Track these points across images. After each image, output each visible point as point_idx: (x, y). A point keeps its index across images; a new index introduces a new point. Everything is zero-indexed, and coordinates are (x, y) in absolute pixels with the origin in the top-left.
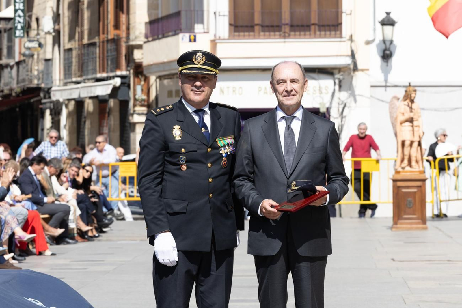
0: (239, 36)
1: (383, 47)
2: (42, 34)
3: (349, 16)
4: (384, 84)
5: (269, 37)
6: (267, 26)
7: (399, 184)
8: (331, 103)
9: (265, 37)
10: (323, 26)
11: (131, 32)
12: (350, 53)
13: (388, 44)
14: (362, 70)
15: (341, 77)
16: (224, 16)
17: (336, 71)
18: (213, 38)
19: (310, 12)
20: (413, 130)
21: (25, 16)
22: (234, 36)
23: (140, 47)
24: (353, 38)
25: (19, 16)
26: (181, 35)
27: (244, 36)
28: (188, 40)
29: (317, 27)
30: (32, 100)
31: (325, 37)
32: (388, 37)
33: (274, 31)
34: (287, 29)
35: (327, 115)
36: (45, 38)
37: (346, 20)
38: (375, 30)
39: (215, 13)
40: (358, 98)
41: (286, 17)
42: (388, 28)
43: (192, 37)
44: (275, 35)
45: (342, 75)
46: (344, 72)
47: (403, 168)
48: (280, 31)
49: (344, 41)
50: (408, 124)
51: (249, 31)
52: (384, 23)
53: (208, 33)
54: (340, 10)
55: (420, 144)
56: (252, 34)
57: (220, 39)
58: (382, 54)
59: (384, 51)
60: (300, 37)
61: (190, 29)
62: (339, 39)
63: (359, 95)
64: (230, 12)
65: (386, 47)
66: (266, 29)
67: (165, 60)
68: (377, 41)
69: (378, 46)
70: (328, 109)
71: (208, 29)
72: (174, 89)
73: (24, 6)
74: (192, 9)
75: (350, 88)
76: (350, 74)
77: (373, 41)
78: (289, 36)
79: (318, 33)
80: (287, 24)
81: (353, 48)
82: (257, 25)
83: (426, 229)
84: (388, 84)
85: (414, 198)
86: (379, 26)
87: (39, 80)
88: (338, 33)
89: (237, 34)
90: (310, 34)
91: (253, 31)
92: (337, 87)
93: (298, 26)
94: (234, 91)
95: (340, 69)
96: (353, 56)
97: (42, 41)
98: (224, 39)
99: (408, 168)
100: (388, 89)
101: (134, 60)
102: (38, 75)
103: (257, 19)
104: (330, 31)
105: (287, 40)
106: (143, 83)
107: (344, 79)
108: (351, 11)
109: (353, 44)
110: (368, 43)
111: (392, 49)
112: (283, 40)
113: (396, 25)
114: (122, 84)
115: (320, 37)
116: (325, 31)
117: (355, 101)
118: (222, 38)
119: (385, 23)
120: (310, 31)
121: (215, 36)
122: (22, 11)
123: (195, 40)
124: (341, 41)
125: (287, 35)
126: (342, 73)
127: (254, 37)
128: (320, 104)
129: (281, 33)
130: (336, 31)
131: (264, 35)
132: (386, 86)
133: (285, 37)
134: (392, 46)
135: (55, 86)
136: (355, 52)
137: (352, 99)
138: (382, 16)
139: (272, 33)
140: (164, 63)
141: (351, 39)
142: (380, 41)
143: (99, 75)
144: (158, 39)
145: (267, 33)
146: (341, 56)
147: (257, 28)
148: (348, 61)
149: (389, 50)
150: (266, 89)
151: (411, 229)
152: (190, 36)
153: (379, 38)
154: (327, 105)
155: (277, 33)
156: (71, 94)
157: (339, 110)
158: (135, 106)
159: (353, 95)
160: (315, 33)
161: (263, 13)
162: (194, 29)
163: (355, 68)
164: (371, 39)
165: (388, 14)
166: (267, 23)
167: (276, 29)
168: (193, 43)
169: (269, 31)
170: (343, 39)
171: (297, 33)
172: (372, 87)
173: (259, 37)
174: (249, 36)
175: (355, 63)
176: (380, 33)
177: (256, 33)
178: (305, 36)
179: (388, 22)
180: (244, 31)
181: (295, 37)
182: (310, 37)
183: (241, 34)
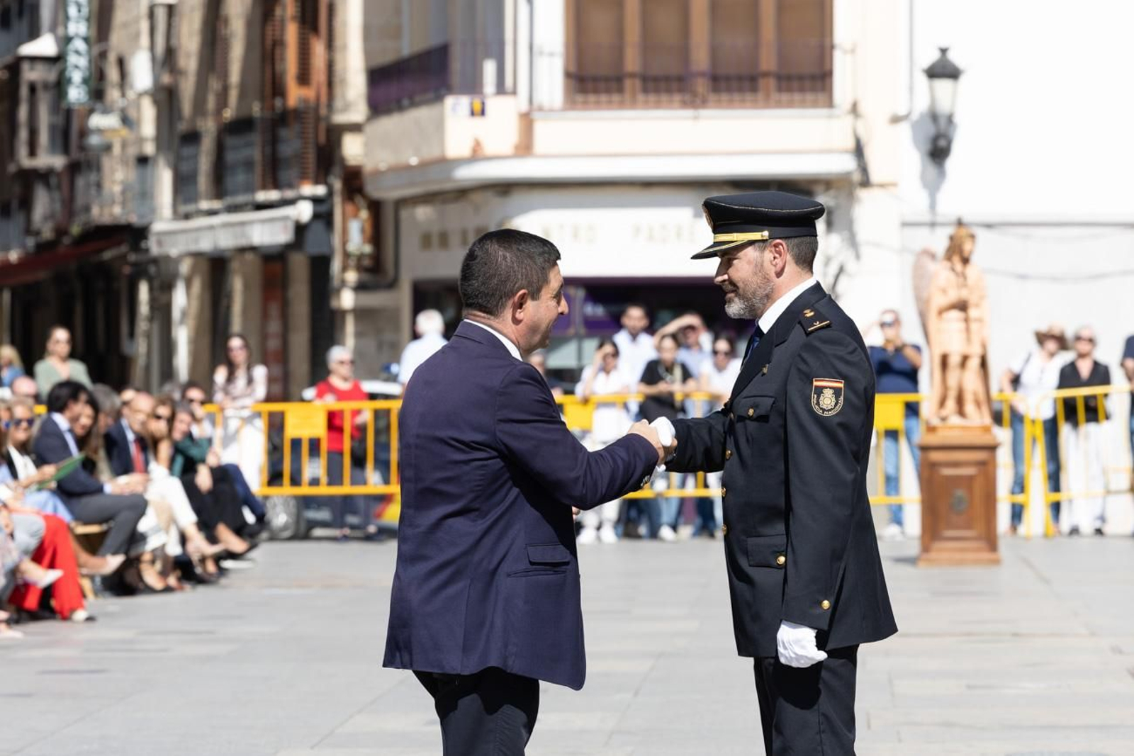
0: (586, 102)
1: (931, 130)
2: (131, 94)
3: (850, 56)
4: (927, 217)
5: (658, 105)
6: (656, 79)
7: (936, 456)
9: (646, 106)
10: (789, 78)
11: (338, 91)
12: (851, 144)
13: (943, 122)
14: (882, 186)
15: (830, 203)
16: (551, 55)
17: (819, 189)
18: (524, 108)
19: (756, 46)
20: (968, 330)
21: (89, 51)
22: (576, 103)
23: (356, 128)
24: (862, 108)
25: (77, 52)
26: (450, 101)
27: (598, 102)
28: (466, 110)
29: (772, 82)
30: (108, 255)
31: (790, 105)
32: (944, 107)
33: (669, 91)
34: (701, 85)
36: (138, 107)
37: (842, 67)
38: (911, 89)
39: (531, 47)
40: (864, 250)
41: (701, 59)
42: (943, 85)
43: (477, 107)
44: (670, 101)
45: (833, 197)
46: (838, 189)
47: (944, 419)
48: (681, 90)
49: (837, 116)
50: (955, 314)
51: (608, 91)
52: (933, 73)
53: (514, 92)
54: (827, 42)
55: (984, 364)
56: (616, 97)
57: (541, 109)
58: (927, 147)
59: (936, 139)
60: (730, 105)
61: (473, 86)
62: (824, 111)
64: (567, 46)
65: (938, 130)
66: (652, 85)
67: (414, 161)
68: (914, 117)
69: (916, 127)
71: (515, 83)
72: (435, 229)
73: (89, 28)
74: (480, 38)
75: (849, 226)
76: (850, 193)
77: (906, 117)
78: (704, 104)
79: (775, 96)
80: (702, 74)
81: (861, 133)
82: (633, 75)
83: (997, 562)
84: (939, 219)
85: (970, 490)
86: (922, 80)
87: (124, 204)
88: (821, 97)
89: (580, 98)
90: (755, 101)
91: (620, 90)
93: (728, 78)
94: (575, 234)
95: (827, 183)
96: (859, 151)
97: (132, 113)
98: (551, 110)
99: (955, 420)
100: (938, 230)
101: (342, 160)
102: (124, 192)
103: (632, 62)
104: (802, 90)
105: (704, 113)
106: (364, 214)
107: (837, 206)
108: (855, 45)
109: (860, 125)
110: (896, 120)
111: (950, 134)
112: (689, 113)
113: (963, 79)
114: (316, 216)
115: (779, 105)
116: (789, 90)
117: (858, 257)
118: (546, 104)
119: (938, 72)
120: (754, 89)
121: (531, 102)
122: (86, 40)
123: (483, 113)
124: (830, 117)
125: (698, 101)
126: (832, 192)
127: (622, 105)
129: (687, 97)
130: (813, 90)
131: (646, 101)
132: (933, 225)
133: (694, 105)
134: (951, 128)
135: (161, 219)
136: (864, 140)
137: (852, 253)
138: (930, 57)
139: (664, 97)
140: (409, 168)
141: (854, 110)
142: (922, 116)
143: (262, 196)
144: (400, 108)
145: (652, 98)
146: (830, 151)
147: (628, 83)
148: (847, 164)
149: (944, 136)
150: (651, 229)
151: (961, 563)
152: (472, 104)
153: (921, 105)
155: (677, 97)
156: (197, 241)
157: (825, 280)
158: (345, 268)
159: (853, 242)
160: (767, 97)
161: (646, 47)
162: (481, 84)
163: (866, 183)
164: (901, 112)
165: (944, 51)
166: (656, 69)
167: (675, 85)
168: (478, 121)
169: (657, 91)
170: (835, 111)
171: (724, 97)
172: (905, 224)
173: (633, 105)
174: (610, 102)
175: (864, 169)
176: (922, 96)
177: (627, 96)
178: (743, 104)
179: (943, 70)
180: (596, 91)
181: (719, 105)
182: (755, 105)
183: (592, 98)
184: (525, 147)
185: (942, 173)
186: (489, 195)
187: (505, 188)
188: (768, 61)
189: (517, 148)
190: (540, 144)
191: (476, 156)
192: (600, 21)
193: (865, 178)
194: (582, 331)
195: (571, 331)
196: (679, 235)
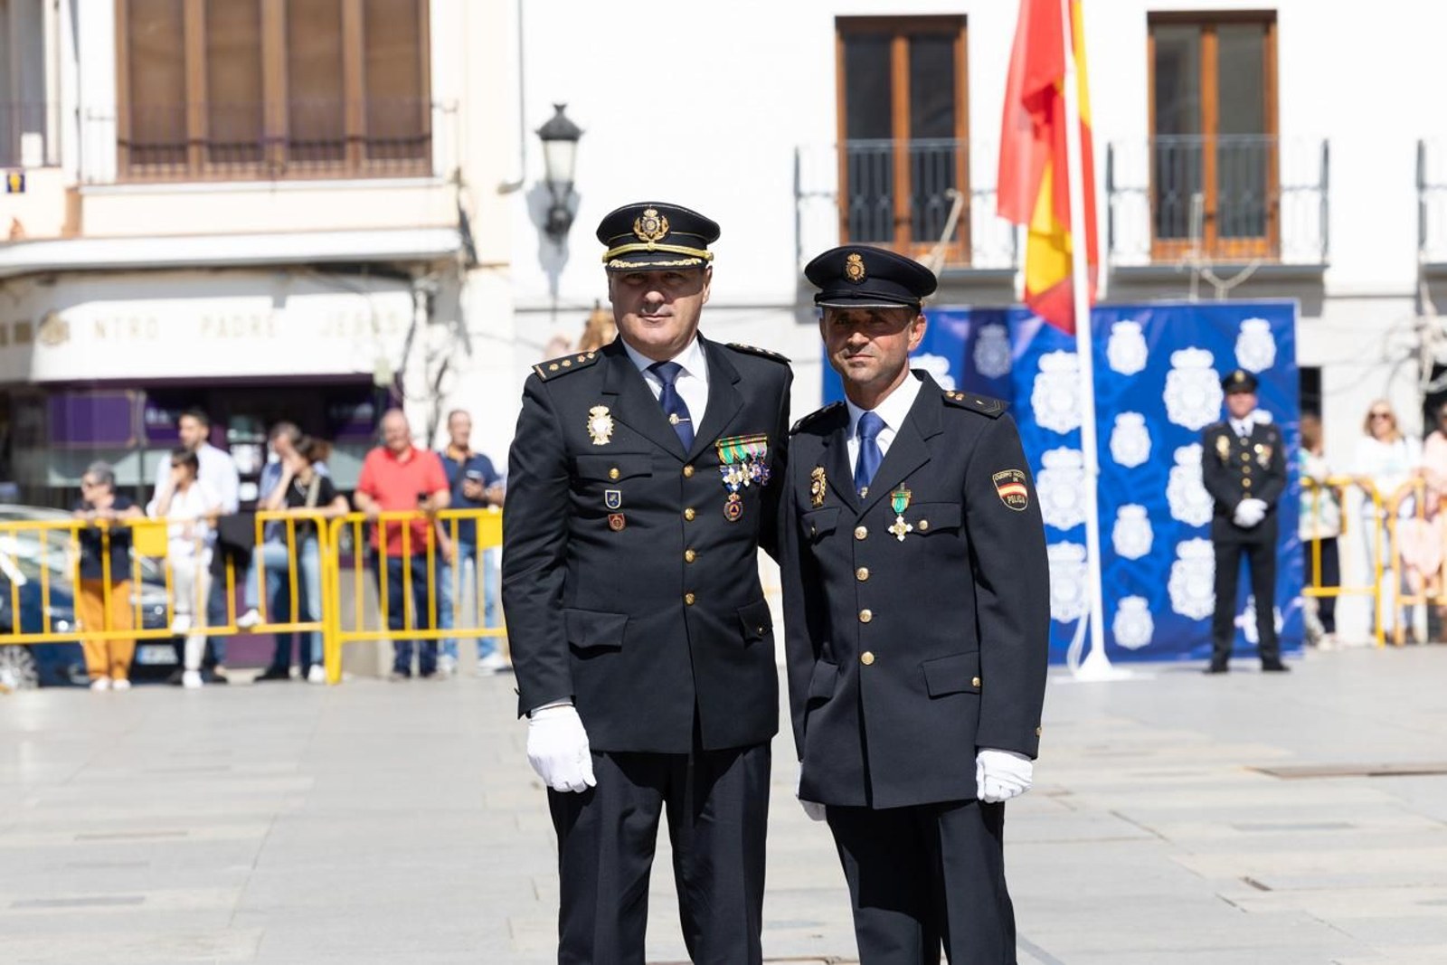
0: (144, 174)
1: (547, 200)
3: (451, 116)
4: (548, 303)
5: (229, 177)
6: (225, 147)
8: (405, 358)
9: (216, 177)
10: (381, 143)
12: (455, 219)
13: (560, 191)
14: (491, 266)
15: (433, 287)
16: (102, 119)
17: (418, 271)
18: (72, 181)
19: (341, 106)
22: (130, 174)
24: (466, 176)
27: (159, 174)
28: (3, 186)
29: (362, 148)
31: (384, 174)
32: (562, 173)
33: (242, 160)
34: (279, 153)
35: (395, 394)
37: (442, 129)
38: (523, 154)
39: (77, 112)
40: (476, 343)
41: (277, 121)
42: (560, 149)
43: (15, 181)
44: (244, 172)
45: (436, 281)
46: (441, 271)
48: (258, 158)
49: (439, 186)
51: (171, 161)
52: (547, 134)
53: (59, 165)
54: (425, 101)
56: (180, 168)
57: (91, 183)
58: (544, 220)
59: (552, 211)
60: (314, 175)
61: (9, 158)
62: (423, 181)
63: (480, 334)
64: (119, 108)
65: (556, 201)
66: (220, 154)
68: (529, 185)
69: (531, 198)
70: (398, 377)
71: (59, 154)
74: (15, 98)
75: (457, 315)
76: (455, 277)
77: (519, 185)
78: (283, 174)
79: (365, 164)
80: (279, 140)
81: (466, 205)
82: (198, 143)
84: (561, 304)
86: (535, 142)
88: (420, 163)
89: (137, 169)
90: (343, 170)
91: (185, 160)
92: (422, 315)
93: (309, 145)
94: (134, 330)
95: (428, 264)
96: (464, 226)
98: (103, 184)
100: (561, 317)
103: (197, 127)
104: (397, 156)
105: (281, 184)
107: (440, 291)
108: (457, 103)
109: (464, 195)
110: (506, 189)
111: (571, 205)
112: (267, 185)
113: (583, 140)
115: (371, 174)
116: (383, 157)
117: (469, 350)
118: (97, 179)
119: (553, 131)
120: (341, 157)
121: (79, 175)
123: (22, 188)
124: (429, 187)
125: (277, 170)
126: (434, 275)
127: (187, 177)
128: (377, 362)
129: (264, 167)
130: (412, 156)
131: (215, 172)
132: (555, 310)
133: (271, 176)
134: (572, 197)
136: (470, 214)
137: (460, 346)
138: (545, 115)
139: (237, 167)
141: (458, 179)
142: (537, 184)
145: (223, 167)
146: (430, 227)
147: (193, 152)
148: (451, 241)
149: (564, 208)
150: (222, 322)
152: (8, 178)
153: (536, 174)
154: (395, 365)
155: (251, 167)
157: (427, 378)
159: (462, 333)
160: (357, 164)
161: (212, 109)
162: (19, 156)
163: (472, 264)
164: (512, 180)
165: (560, 108)
166: (225, 136)
167: (249, 153)
168: (16, 198)
169: (228, 160)
170: (435, 181)
171: (307, 165)
172: (519, 311)
173: (200, 176)
174: (173, 174)
175: (470, 248)
176: (537, 161)
177: (193, 166)
178: (328, 174)
179: (560, 131)
180: (157, 161)
181: (300, 175)
182: (343, 175)
183: (151, 168)
184: (73, 228)
185: (561, 252)
186: (31, 284)
187: (50, 276)
188: (355, 123)
189: (64, 229)
190: (90, 223)
191: (15, 238)
192: (157, 78)
193: (471, 258)
194: (144, 441)
195: (132, 442)
196: (255, 327)
